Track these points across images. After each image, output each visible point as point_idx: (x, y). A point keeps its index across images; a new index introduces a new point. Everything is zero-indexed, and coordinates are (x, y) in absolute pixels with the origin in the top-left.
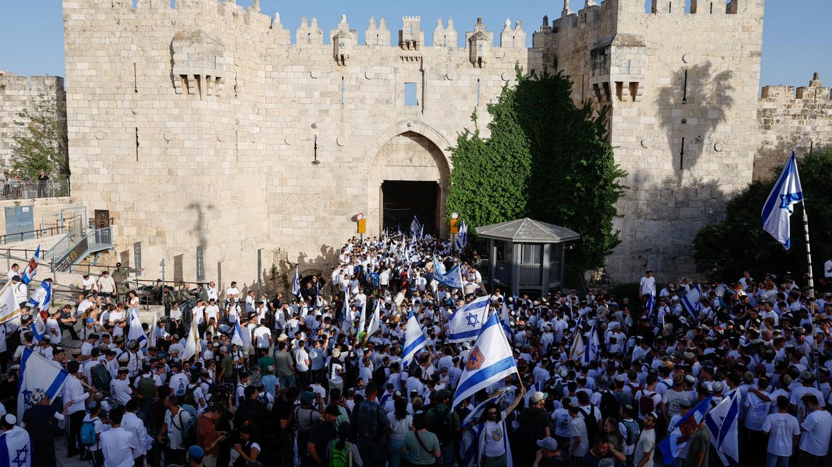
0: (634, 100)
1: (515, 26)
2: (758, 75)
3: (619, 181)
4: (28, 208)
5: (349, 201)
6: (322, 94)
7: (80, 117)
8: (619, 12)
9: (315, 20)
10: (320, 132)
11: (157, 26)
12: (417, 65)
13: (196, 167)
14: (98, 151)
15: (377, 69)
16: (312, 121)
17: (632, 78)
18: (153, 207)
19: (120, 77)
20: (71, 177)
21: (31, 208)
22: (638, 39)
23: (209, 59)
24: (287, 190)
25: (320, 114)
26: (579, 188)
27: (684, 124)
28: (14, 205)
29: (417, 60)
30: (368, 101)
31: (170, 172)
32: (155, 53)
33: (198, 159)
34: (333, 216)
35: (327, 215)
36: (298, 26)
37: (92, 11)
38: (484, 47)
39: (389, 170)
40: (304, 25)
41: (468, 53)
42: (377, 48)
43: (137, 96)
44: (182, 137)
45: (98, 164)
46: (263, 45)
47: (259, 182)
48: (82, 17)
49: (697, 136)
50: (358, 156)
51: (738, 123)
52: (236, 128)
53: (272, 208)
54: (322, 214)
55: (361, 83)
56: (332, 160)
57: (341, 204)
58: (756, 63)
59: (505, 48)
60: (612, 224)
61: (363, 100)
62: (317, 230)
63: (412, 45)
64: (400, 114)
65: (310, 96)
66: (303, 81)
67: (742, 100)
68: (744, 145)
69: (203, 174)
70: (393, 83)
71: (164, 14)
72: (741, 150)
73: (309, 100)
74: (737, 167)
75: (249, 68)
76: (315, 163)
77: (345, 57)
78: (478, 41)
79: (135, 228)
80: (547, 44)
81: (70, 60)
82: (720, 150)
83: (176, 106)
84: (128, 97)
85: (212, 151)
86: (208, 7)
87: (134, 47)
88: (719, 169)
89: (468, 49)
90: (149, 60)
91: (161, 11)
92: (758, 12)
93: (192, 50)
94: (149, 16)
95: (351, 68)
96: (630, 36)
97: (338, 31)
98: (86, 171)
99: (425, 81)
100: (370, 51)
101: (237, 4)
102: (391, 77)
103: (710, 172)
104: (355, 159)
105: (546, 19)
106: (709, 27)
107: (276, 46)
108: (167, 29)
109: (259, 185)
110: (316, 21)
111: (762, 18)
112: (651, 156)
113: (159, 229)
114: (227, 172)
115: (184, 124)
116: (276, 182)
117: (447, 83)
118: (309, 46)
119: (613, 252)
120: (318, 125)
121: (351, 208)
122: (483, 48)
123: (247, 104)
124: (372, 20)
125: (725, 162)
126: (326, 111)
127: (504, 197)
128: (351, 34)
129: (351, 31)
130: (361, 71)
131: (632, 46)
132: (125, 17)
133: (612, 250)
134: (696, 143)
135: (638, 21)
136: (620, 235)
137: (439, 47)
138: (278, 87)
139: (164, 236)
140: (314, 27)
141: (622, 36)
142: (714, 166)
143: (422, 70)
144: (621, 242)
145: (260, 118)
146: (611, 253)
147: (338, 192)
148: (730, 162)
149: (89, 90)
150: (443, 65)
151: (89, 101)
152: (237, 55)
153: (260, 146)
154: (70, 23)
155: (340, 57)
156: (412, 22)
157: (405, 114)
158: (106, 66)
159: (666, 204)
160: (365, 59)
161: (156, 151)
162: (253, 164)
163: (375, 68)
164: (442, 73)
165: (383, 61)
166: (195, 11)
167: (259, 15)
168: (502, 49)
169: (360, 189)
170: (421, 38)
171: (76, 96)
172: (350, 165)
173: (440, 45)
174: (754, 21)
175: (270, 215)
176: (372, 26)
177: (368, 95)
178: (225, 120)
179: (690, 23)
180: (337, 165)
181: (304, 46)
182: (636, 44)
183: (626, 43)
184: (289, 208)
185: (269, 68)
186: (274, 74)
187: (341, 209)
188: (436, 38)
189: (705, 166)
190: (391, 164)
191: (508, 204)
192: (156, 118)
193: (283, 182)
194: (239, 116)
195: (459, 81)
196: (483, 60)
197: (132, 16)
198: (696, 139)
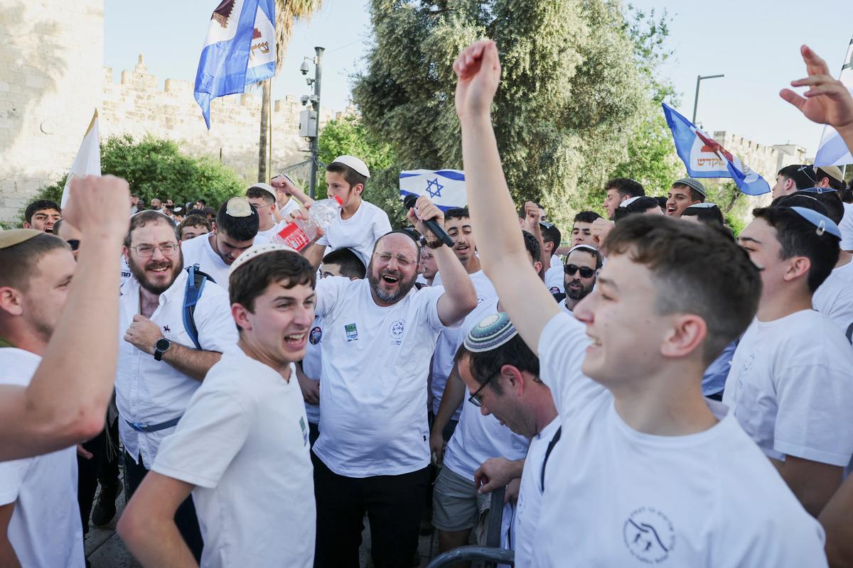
58: (97, 24)
82: (49, 132)
134: (9, 118)
198: (8, 112)
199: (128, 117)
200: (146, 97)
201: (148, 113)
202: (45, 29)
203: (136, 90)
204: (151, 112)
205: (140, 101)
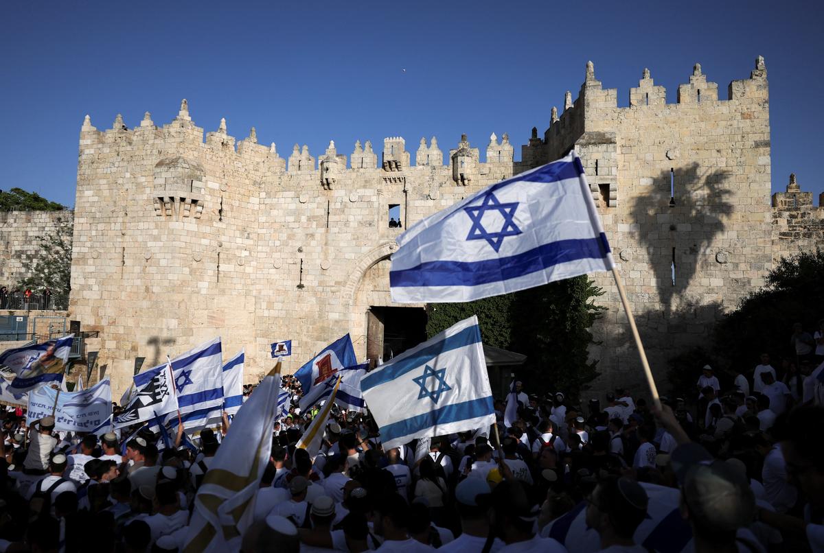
0: (608, 205)
1: (499, 142)
2: (769, 169)
3: (594, 301)
4: (22, 318)
5: (331, 326)
6: (309, 219)
7: (82, 239)
8: (586, 109)
9: (305, 147)
10: (306, 255)
11: (147, 155)
12: (400, 187)
13: (167, 285)
14: (92, 269)
15: (361, 192)
16: (299, 245)
17: (601, 179)
18: (131, 322)
19: (115, 202)
20: (71, 292)
21: (25, 318)
22: (608, 136)
23: (184, 183)
24: (273, 313)
25: (306, 238)
26: (553, 310)
27: (673, 232)
28: (8, 314)
29: (400, 181)
30: (351, 224)
31: (147, 289)
32: (143, 179)
33: (170, 277)
34: (316, 342)
35: (309, 341)
36: (290, 153)
37: (100, 146)
38: (465, 163)
39: (375, 295)
40: (296, 153)
41: (451, 171)
42: (361, 170)
43: (127, 219)
44: (158, 256)
45: (92, 281)
46: (258, 174)
47: (245, 305)
48: (92, 151)
49: (692, 246)
50: (340, 280)
51: (746, 228)
52: (219, 250)
53: (259, 332)
54: (305, 339)
55: (345, 206)
56: (315, 283)
57: (323, 329)
58: (764, 155)
59: (490, 163)
60: (588, 353)
61: (347, 223)
62: (300, 355)
63: (394, 166)
64: (382, 236)
65: (297, 221)
66: (293, 207)
67: (749, 200)
68: (757, 255)
69: (173, 290)
70: (376, 205)
71: (153, 144)
72: (752, 261)
73: (296, 225)
74: (749, 282)
75: (239, 194)
76: (300, 286)
77: (330, 181)
78: (459, 158)
79: (115, 342)
80: (536, 157)
81: (80, 189)
82: (723, 261)
83: (157, 227)
84: (120, 220)
85: (187, 270)
86: (191, 137)
87: (128, 175)
88: (724, 285)
89: (451, 167)
90: (138, 185)
91: (151, 142)
92: (761, 96)
93: (168, 175)
94: (141, 147)
95: (338, 193)
96: (599, 134)
97: (325, 157)
98: (83, 287)
99: (408, 202)
100: (355, 174)
101: (228, 134)
102: (374, 199)
103: (713, 289)
104: (337, 283)
105: (534, 131)
106: (697, 117)
107: (269, 174)
108: (154, 158)
109: (245, 308)
110: (307, 148)
111: (766, 102)
112: (633, 270)
113: (134, 344)
114: (204, 292)
115: (161, 244)
116: (264, 305)
117: (430, 203)
118: (299, 172)
119: (591, 387)
120: (304, 248)
121: (332, 333)
122: (465, 165)
123: (234, 228)
124: (357, 144)
125: (733, 276)
126: (312, 235)
127: (487, 323)
128: (337, 159)
129: (337, 156)
130: (346, 194)
131: (599, 143)
132: (123, 149)
133: (589, 384)
134: (691, 253)
135: (609, 117)
136: (598, 367)
137: (421, 167)
138: (270, 213)
139: (137, 350)
140: (305, 153)
141: (590, 134)
142: (717, 282)
143: (405, 191)
144: (599, 374)
145: (250, 242)
146: (587, 388)
147: (320, 317)
148: (740, 276)
149: (91, 214)
150: (426, 184)
151: (90, 224)
152: (224, 181)
153: (249, 270)
154: (84, 157)
155: (325, 181)
156: (392, 143)
157: (388, 237)
158: (106, 193)
159: (656, 329)
160: (350, 182)
161: (137, 269)
162: (239, 287)
163: (358, 190)
164: (425, 193)
165: (367, 184)
166: (178, 140)
167: (254, 145)
168: (488, 165)
169: (342, 314)
170: (404, 158)
171: (82, 220)
172: (333, 288)
173: (423, 165)
174: (757, 106)
175: (257, 339)
176: (358, 149)
177: (351, 218)
178: (205, 242)
179: (673, 114)
180: (320, 289)
181: (295, 173)
182: (605, 141)
183: (593, 141)
184: (274, 332)
185: (263, 195)
186: (268, 201)
187: (322, 335)
188: (419, 158)
189: (705, 281)
190: (378, 289)
191: (493, 332)
192: (140, 239)
193: (270, 305)
194: (223, 238)
195: (443, 201)
196: (465, 176)
197: (129, 148)
198: (691, 248)
199: (782, 239)
200: (800, 216)
201: (802, 231)
202: (716, 179)
203: (788, 210)
204: (806, 230)
205: (794, 221)
